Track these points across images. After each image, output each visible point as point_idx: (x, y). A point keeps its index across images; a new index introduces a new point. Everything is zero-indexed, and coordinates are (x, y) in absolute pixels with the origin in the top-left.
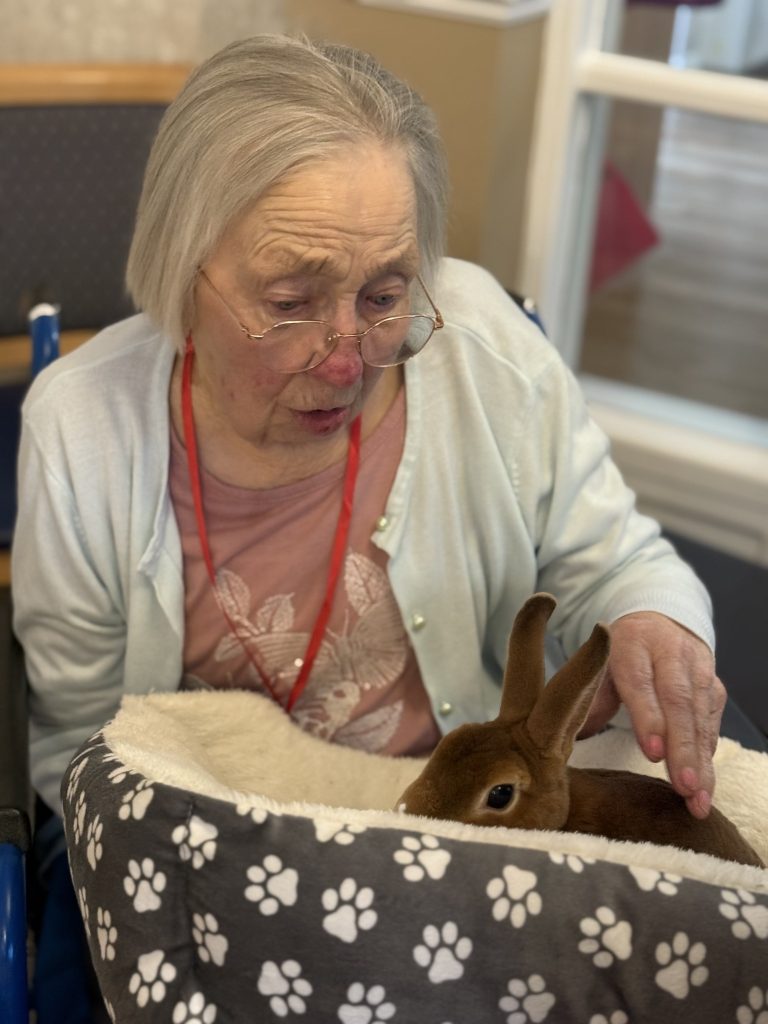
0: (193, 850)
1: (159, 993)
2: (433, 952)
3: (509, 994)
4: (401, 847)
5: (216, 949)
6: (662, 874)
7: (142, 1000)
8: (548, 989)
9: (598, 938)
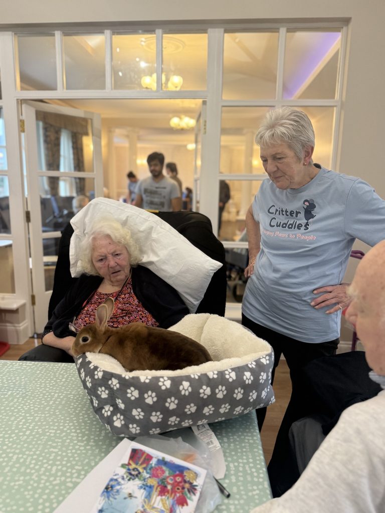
0: (114, 385)
1: (109, 413)
2: (170, 403)
4: (160, 381)
5: (122, 406)
6: (213, 372)
7: (106, 415)
8: (195, 405)
9: (204, 393)
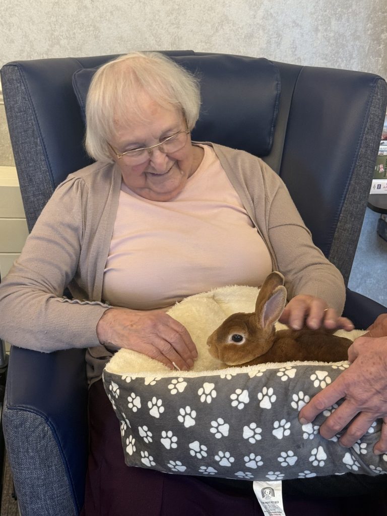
2: (184, 417)
3: (212, 427)
4: (170, 383)
8: (226, 422)
9: (237, 400)
